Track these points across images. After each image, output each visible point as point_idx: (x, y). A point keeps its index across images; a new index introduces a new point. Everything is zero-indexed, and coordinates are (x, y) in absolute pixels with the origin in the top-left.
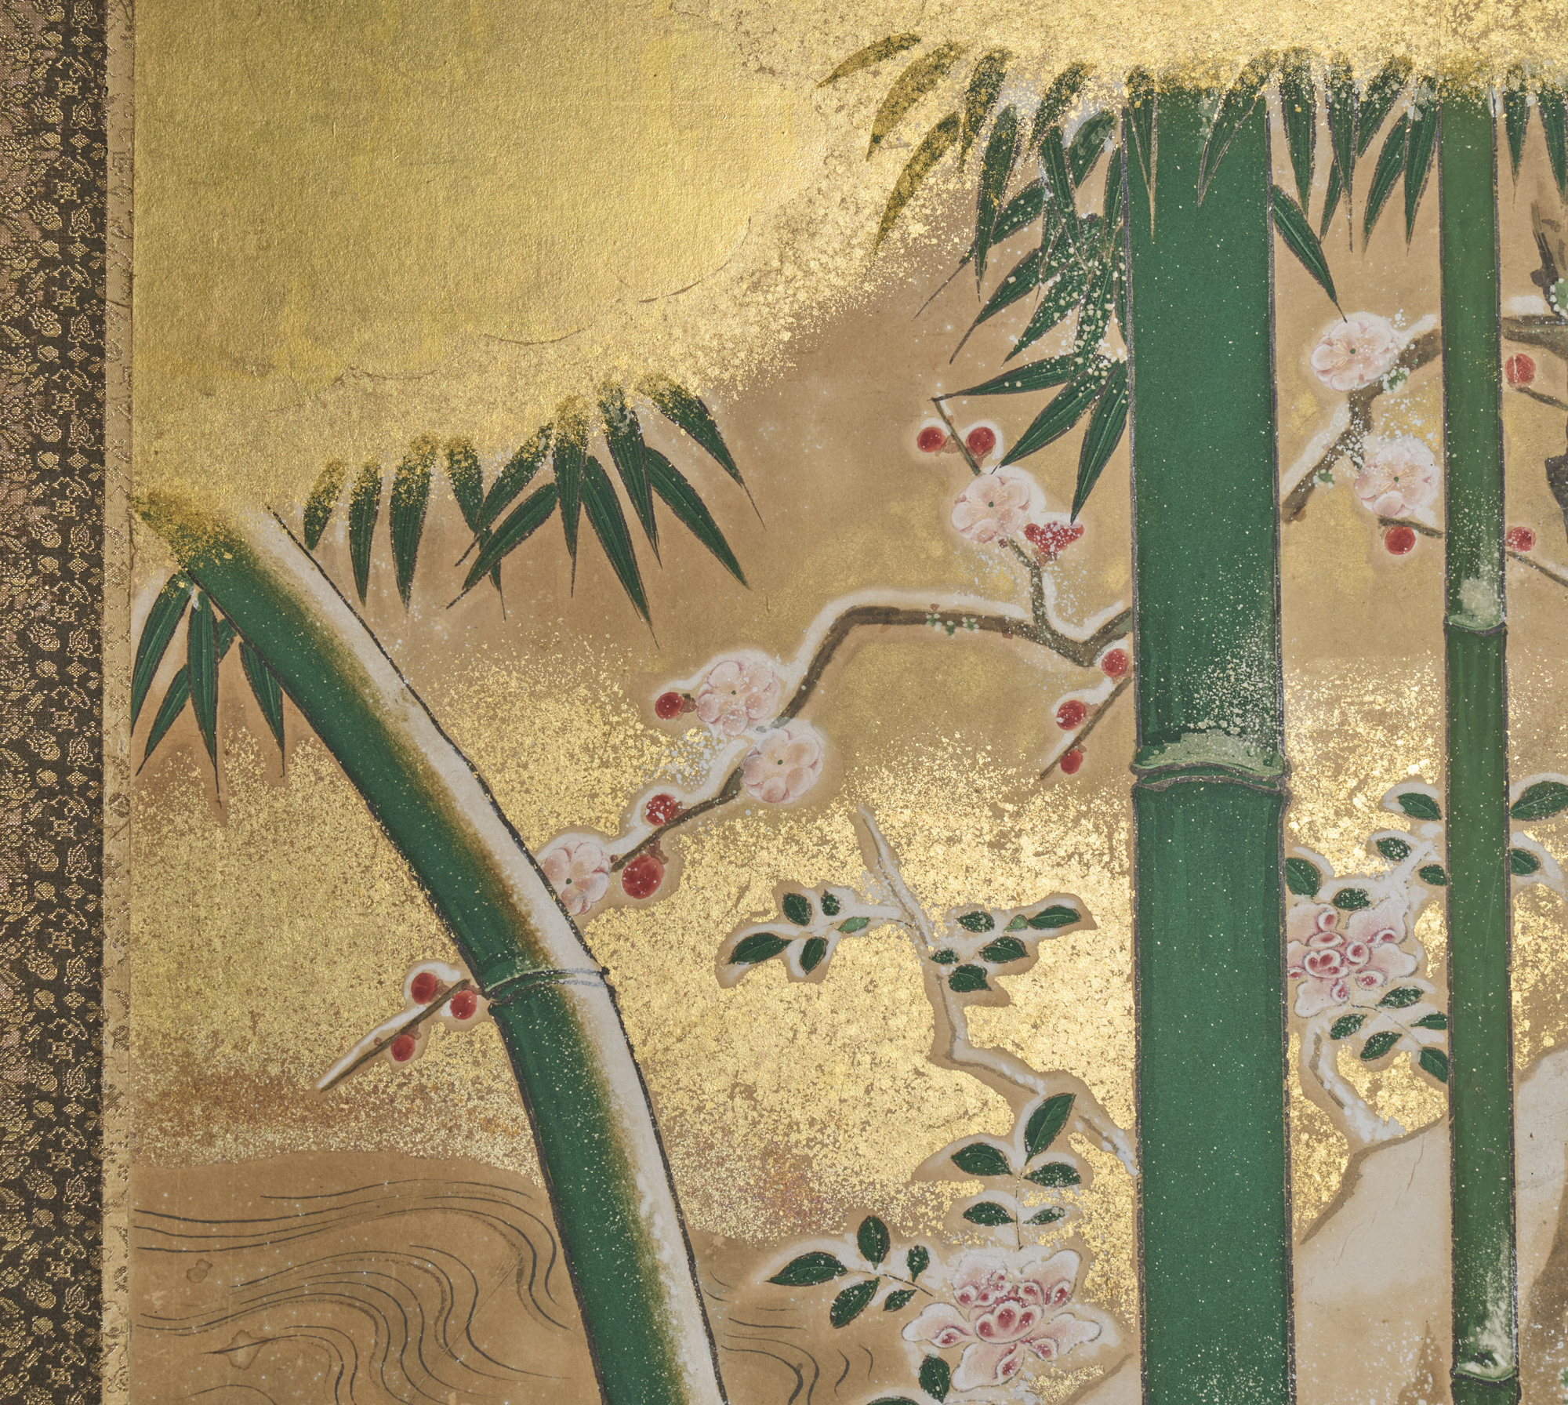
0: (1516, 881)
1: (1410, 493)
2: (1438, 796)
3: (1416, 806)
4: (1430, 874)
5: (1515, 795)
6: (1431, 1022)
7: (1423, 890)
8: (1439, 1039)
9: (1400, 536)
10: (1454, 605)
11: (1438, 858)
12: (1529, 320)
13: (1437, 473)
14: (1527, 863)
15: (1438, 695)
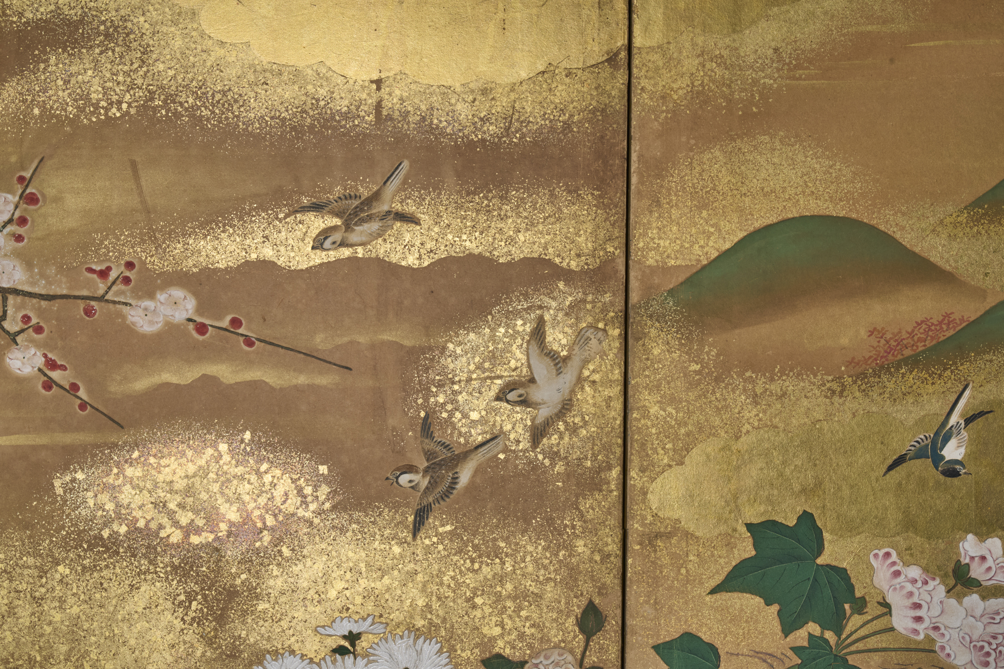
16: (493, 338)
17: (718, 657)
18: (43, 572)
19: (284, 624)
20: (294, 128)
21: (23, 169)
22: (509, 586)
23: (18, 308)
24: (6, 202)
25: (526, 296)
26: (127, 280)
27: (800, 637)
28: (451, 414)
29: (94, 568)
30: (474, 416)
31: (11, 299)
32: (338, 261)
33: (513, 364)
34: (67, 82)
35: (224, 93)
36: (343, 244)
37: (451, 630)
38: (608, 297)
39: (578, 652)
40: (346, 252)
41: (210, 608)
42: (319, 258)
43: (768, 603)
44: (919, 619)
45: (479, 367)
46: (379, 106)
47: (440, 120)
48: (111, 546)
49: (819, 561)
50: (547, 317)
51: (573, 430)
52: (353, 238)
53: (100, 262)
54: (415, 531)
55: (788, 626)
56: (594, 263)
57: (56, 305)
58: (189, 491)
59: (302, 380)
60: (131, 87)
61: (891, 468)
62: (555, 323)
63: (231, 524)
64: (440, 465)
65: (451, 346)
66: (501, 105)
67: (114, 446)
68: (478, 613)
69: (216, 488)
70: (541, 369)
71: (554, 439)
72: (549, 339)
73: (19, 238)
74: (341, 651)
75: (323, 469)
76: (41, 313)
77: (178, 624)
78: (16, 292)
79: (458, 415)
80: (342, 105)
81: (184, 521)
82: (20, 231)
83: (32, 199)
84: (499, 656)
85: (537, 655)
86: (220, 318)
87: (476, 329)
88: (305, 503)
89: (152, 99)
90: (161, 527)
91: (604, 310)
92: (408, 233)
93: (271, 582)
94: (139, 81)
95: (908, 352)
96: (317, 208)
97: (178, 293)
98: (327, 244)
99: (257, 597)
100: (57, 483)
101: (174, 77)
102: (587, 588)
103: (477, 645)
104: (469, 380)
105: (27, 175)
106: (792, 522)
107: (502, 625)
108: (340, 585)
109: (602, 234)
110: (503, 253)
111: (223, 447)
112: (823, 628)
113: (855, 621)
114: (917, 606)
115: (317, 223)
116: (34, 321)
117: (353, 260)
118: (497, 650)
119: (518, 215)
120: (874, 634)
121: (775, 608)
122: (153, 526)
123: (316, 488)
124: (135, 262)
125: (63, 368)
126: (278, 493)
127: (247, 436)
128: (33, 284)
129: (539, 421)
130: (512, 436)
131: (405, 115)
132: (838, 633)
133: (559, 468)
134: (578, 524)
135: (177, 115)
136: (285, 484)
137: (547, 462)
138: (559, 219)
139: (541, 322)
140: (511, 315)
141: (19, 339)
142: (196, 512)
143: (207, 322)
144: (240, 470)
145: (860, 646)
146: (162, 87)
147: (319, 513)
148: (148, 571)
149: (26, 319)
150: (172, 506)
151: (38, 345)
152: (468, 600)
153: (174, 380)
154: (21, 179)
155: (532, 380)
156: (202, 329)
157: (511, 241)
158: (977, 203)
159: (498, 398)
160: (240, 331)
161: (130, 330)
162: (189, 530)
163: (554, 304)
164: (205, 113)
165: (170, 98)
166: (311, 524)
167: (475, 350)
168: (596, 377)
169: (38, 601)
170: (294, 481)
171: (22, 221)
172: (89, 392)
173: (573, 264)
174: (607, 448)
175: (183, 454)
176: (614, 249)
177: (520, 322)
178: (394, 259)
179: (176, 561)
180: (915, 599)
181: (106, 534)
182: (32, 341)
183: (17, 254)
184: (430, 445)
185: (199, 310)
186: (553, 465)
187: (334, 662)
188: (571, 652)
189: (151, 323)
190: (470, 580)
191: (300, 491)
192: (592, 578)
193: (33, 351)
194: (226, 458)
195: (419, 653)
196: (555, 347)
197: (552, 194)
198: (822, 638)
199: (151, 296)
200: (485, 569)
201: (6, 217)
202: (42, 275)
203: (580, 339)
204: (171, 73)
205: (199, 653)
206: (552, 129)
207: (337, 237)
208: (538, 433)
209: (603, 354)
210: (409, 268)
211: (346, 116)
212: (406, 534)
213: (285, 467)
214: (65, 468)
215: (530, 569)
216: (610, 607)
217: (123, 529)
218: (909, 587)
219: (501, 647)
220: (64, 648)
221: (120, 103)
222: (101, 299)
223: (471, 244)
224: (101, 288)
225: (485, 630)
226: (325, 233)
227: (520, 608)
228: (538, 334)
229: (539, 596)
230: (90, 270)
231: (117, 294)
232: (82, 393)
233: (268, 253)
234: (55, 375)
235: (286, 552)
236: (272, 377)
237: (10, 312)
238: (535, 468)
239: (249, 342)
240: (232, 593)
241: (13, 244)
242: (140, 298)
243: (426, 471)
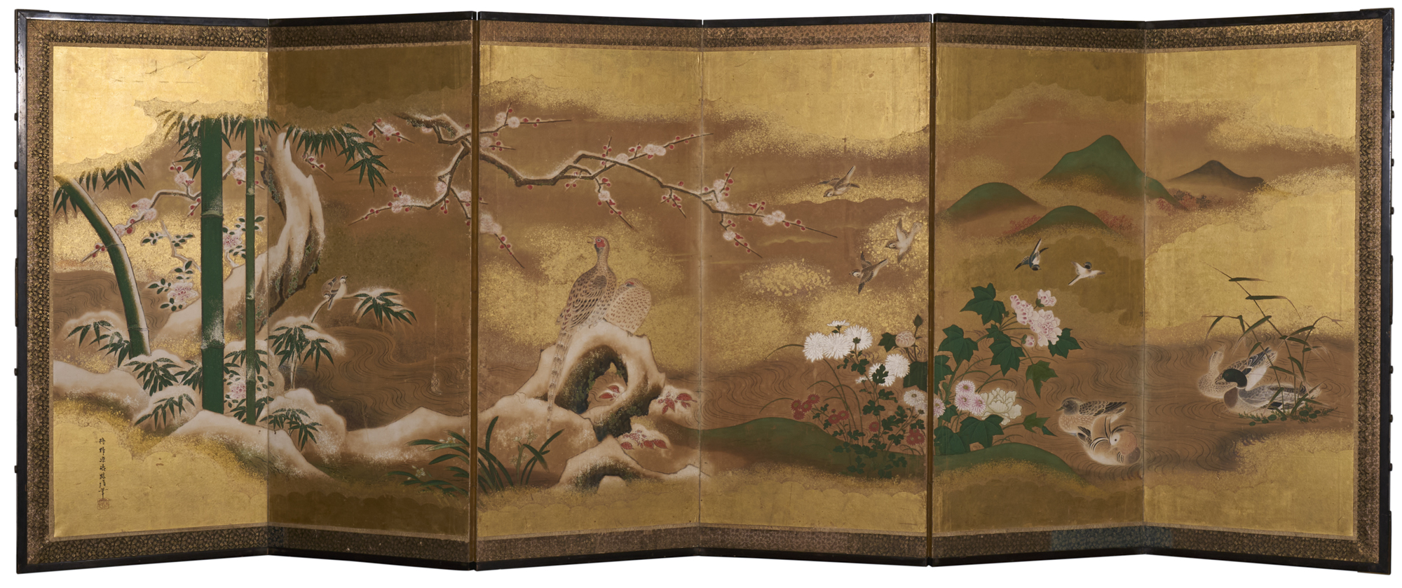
0: (256, 230)
1: (241, 176)
2: (244, 218)
3: (242, 220)
4: (243, 230)
5: (255, 218)
6: (243, 250)
7: (242, 232)
8: (244, 253)
9: (240, 182)
10: (247, 192)
11: (244, 227)
12: (259, 151)
13: (245, 173)
14: (257, 228)
15: (245, 205)
16: (884, 226)
17: (963, 333)
18: (737, 306)
19: (816, 323)
20: (817, 156)
21: (728, 171)
22: (891, 310)
23: (727, 218)
24: (722, 182)
25: (895, 212)
26: (762, 208)
27: (988, 325)
28: (871, 252)
29: (753, 305)
30: (878, 253)
31: (724, 215)
32: (833, 201)
33: (891, 235)
34: (741, 141)
35: (793, 144)
36: (834, 195)
37: (871, 325)
38: (923, 212)
39: (914, 332)
40: (835, 198)
41: (791, 317)
42: (826, 200)
43: (979, 314)
44: (1025, 318)
45: (880, 236)
46: (845, 147)
47: (866, 152)
48: (759, 297)
49: (994, 300)
50: (902, 219)
51: (912, 257)
52: (837, 193)
53: (754, 202)
54: (859, 291)
55: (985, 322)
56: (918, 200)
57: (739, 217)
58: (784, 279)
59: (821, 241)
60: (763, 142)
61: (1017, 268)
62: (905, 221)
63: (798, 290)
64: (867, 269)
65: (870, 229)
66: (887, 146)
67: (759, 264)
68: (880, 319)
69: (793, 277)
70: (901, 236)
71: (905, 260)
72: (903, 226)
73: (727, 195)
74: (835, 332)
75: (828, 271)
76: (734, 219)
77: (781, 323)
78: (726, 213)
79: (873, 252)
80: (833, 147)
81: (783, 288)
82: (727, 192)
83: (730, 181)
84: (887, 333)
85: (900, 333)
86: (793, 220)
87: (879, 223)
88: (822, 282)
89: (769, 147)
90: (775, 291)
91: (922, 216)
92: (856, 191)
93: (812, 309)
94: (765, 141)
95: (1022, 229)
96: (825, 183)
97: (779, 212)
98: (829, 195)
99: (807, 314)
100: (741, 276)
101: (777, 139)
102: (917, 310)
103: (880, 330)
104: (876, 241)
105: (729, 173)
106: (986, 287)
107: (888, 323)
108: (834, 310)
109: (921, 190)
110: (887, 197)
111: (795, 264)
112: (996, 322)
113: (1005, 319)
114: (1025, 314)
115: (825, 188)
116: (732, 222)
117: (837, 200)
118: (887, 331)
119: (892, 184)
120: (1012, 323)
121: (981, 316)
122: (773, 290)
123: (826, 277)
124: (765, 202)
125: (742, 238)
126: (814, 279)
127: (803, 260)
128: (732, 210)
129: (900, 254)
130: (891, 259)
131: (854, 150)
132: (1000, 324)
133: (907, 270)
134: (913, 289)
135: (777, 151)
136: (816, 276)
137: (903, 268)
138: (906, 185)
139: (900, 220)
140: (891, 218)
141: (727, 228)
142: (786, 285)
143: (789, 222)
144: (801, 272)
145: (1007, 327)
146: (773, 143)
147: (827, 285)
148: (771, 305)
149: (730, 222)
150: (778, 283)
151: (734, 231)
152: (877, 314)
153: (779, 241)
154: (727, 175)
155: (898, 240)
156: (787, 224)
157: (890, 193)
158: (1044, 178)
159: (886, 247)
160: (800, 225)
161: (763, 225)
162: (784, 292)
163: (905, 214)
164: (787, 151)
165: (776, 146)
166: (824, 289)
167: (878, 230)
168: (920, 239)
169: (735, 316)
170: (819, 275)
171: (727, 189)
172: (751, 246)
173: (911, 201)
174: (923, 263)
175: (782, 266)
176: (926, 195)
177: (893, 221)
178: (851, 200)
179: (780, 302)
180: (1024, 312)
181: (757, 293)
182: (731, 229)
183: (726, 200)
184: (864, 263)
185: (787, 218)
186: (905, 269)
187: (833, 335)
188: (912, 332)
189: (771, 222)
190: (878, 308)
191: (821, 278)
192: (918, 307)
193: (732, 232)
194: (796, 267)
195: (861, 332)
196: (906, 229)
197: (904, 177)
198: (995, 325)
199: (770, 213)
200: (883, 304)
201: (722, 188)
202: (735, 207)
203: (914, 226)
204: (776, 137)
205: (788, 333)
206: (904, 154)
207: (832, 192)
208: (900, 258)
209: (922, 231)
210: (856, 203)
211: (834, 151)
212: (856, 293)
213: (816, 271)
214: (743, 271)
215: (898, 304)
216: (926, 317)
217: (763, 292)
218: (1022, 308)
219: (888, 330)
220: (744, 331)
221: (759, 148)
222: (754, 215)
223: (877, 194)
224: (754, 211)
225: (883, 325)
226: (828, 191)
227: (894, 317)
228: (900, 224)
229: (900, 314)
230: (750, 205)
231: (759, 213)
232: (748, 246)
233: (809, 198)
234: (739, 240)
235: (816, 299)
236: (811, 241)
237: (724, 219)
238: (899, 270)
239: (803, 229)
240: (799, 313)
241: (725, 197)
242: (766, 214)
243: (863, 271)
